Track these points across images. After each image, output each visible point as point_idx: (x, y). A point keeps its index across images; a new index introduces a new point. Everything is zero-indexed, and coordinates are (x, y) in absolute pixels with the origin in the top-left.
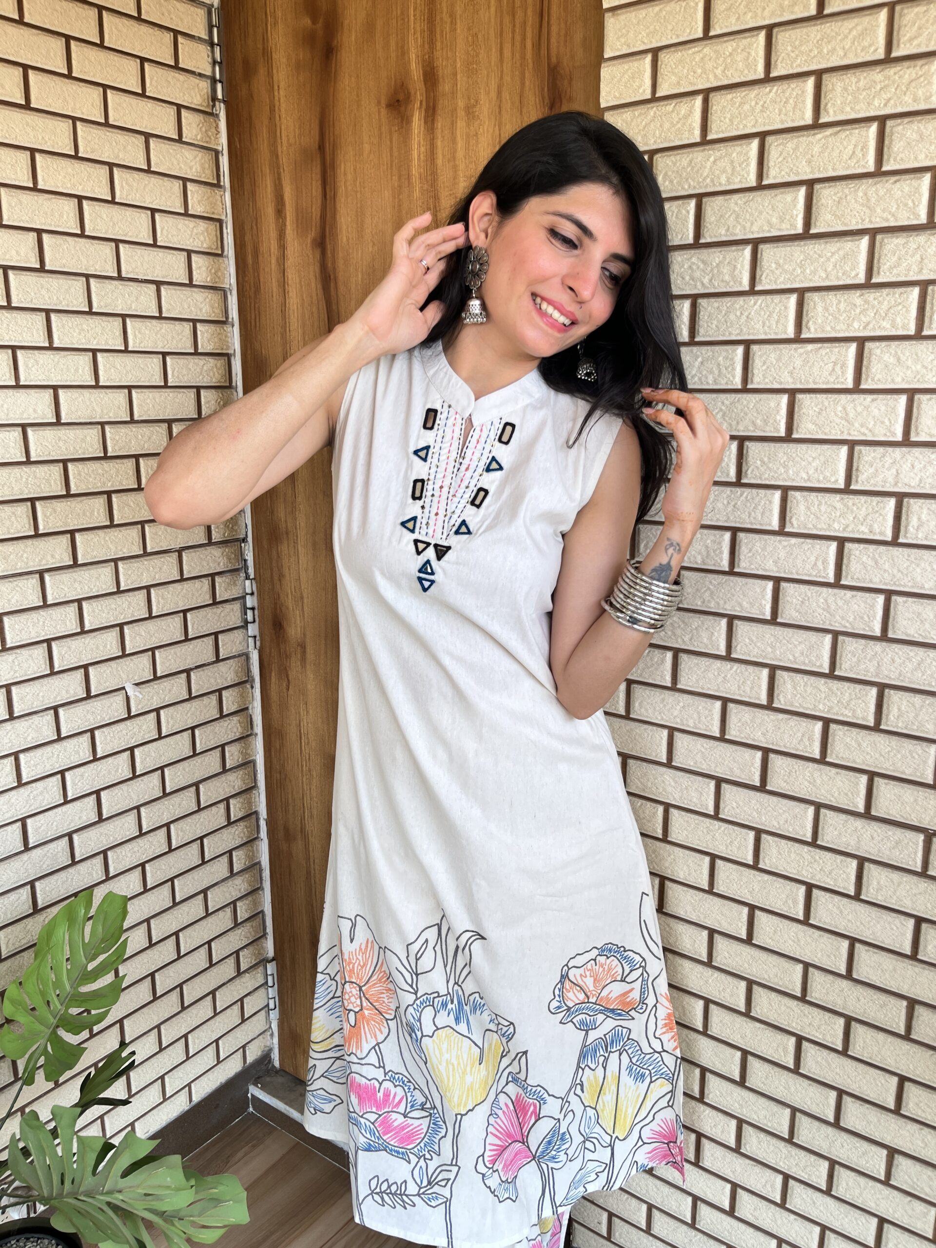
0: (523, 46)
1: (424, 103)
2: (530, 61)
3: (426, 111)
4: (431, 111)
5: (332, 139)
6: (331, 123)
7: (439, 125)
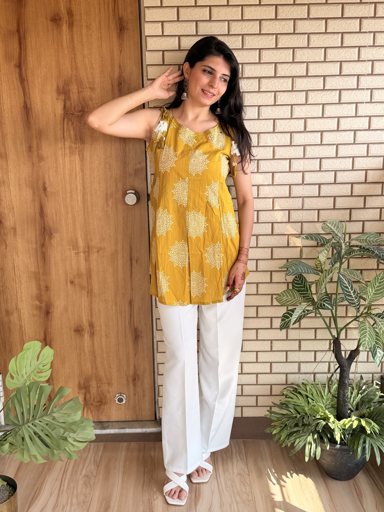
0: (108, 9)
1: (68, 21)
2: (111, 15)
3: (69, 24)
4: (71, 25)
5: (24, 28)
6: (23, 23)
7: (75, 30)
